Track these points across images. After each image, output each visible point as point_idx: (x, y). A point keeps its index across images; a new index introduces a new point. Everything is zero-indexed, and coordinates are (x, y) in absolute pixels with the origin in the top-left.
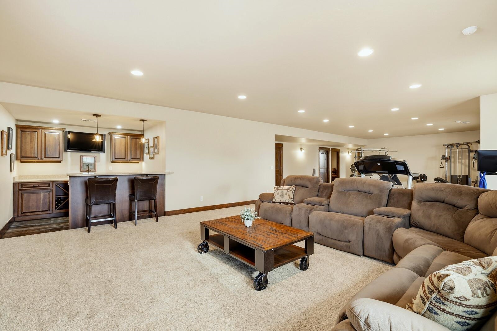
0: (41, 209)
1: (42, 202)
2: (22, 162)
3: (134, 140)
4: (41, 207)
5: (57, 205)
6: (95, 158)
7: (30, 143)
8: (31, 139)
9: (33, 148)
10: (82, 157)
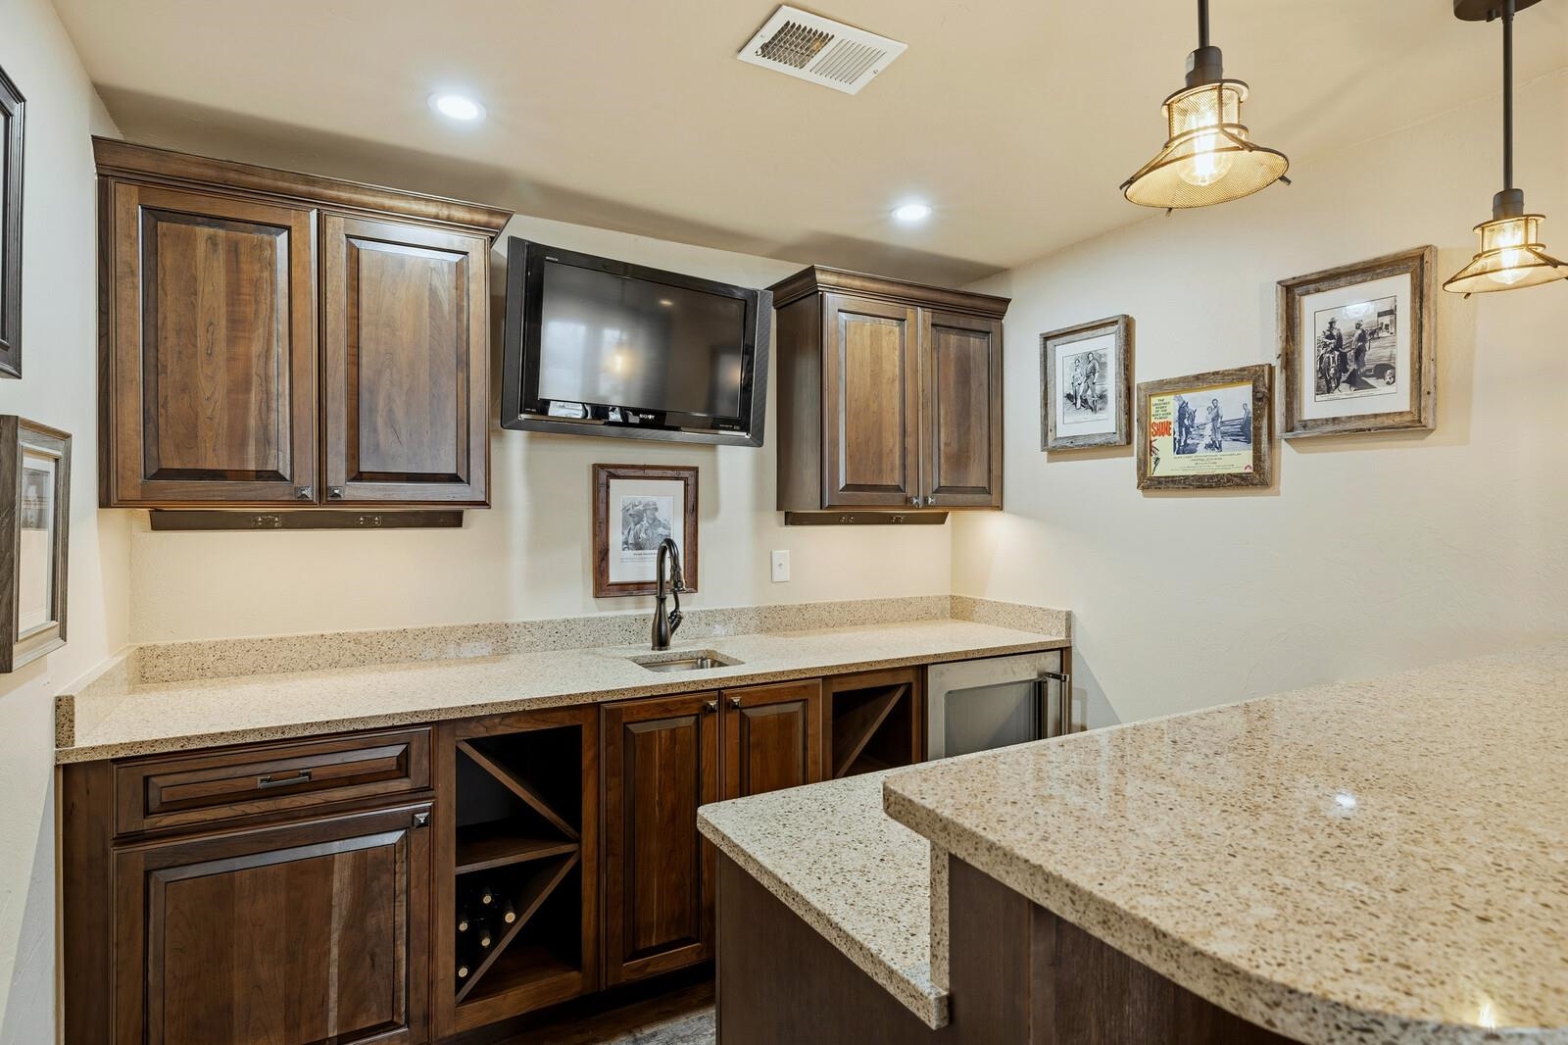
0: (333, 1015)
1: (341, 943)
2: (162, 521)
3: (953, 339)
4: (333, 995)
5: (467, 951)
6: (691, 481)
7: (232, 340)
8: (234, 293)
9: (255, 380)
10: (603, 475)
